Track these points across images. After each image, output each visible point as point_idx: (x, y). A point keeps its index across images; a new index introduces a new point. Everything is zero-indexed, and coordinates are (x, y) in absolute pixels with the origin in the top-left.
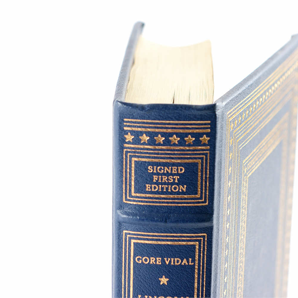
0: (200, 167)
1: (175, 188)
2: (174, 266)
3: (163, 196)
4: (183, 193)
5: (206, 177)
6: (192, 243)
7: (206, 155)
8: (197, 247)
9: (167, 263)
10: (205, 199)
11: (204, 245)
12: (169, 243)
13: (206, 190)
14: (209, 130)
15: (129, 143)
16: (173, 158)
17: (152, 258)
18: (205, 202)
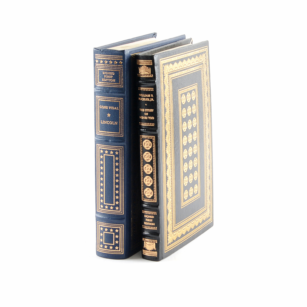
0: (119, 73)
1: (111, 80)
2: (112, 110)
3: (107, 83)
4: (114, 82)
5: (122, 77)
6: (118, 101)
7: (121, 68)
8: (120, 103)
9: (110, 108)
10: (122, 85)
11: (122, 102)
12: (110, 101)
13: (122, 82)
14: (122, 59)
15: (97, 63)
16: (110, 69)
17: (105, 106)
18: (122, 86)
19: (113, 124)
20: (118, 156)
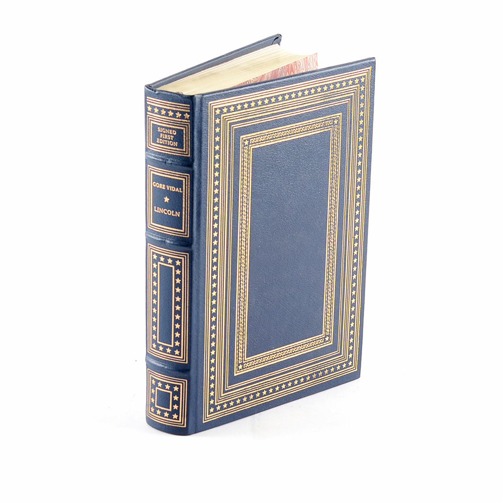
0: (184, 132)
1: (171, 143)
3: (165, 147)
4: (175, 147)
5: (188, 139)
6: (181, 179)
7: (188, 125)
8: (184, 182)
9: (168, 189)
11: (188, 181)
13: (188, 147)
14: (189, 111)
15: (149, 112)
16: (170, 125)
17: (160, 184)
18: (188, 154)
19: (173, 215)
20: (180, 268)
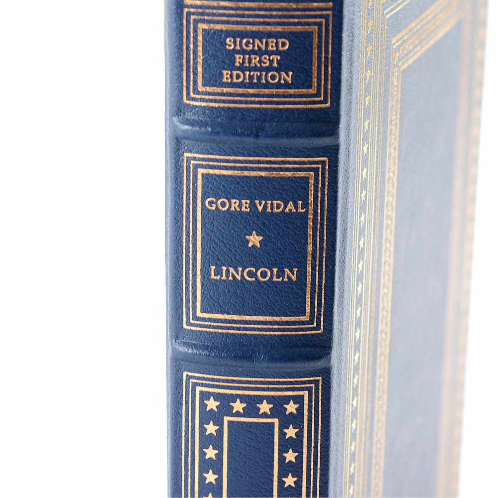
0: (316, 40)
1: (273, 77)
2: (272, 213)
3: (251, 91)
4: (287, 86)
5: (326, 58)
6: (302, 174)
7: (326, 17)
8: (312, 181)
9: (260, 208)
10: (326, 97)
11: (323, 178)
12: (263, 174)
13: (326, 80)
16: (268, 24)
17: (233, 201)
18: (325, 102)
19: (275, 279)
20: (296, 420)
